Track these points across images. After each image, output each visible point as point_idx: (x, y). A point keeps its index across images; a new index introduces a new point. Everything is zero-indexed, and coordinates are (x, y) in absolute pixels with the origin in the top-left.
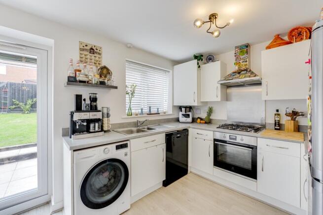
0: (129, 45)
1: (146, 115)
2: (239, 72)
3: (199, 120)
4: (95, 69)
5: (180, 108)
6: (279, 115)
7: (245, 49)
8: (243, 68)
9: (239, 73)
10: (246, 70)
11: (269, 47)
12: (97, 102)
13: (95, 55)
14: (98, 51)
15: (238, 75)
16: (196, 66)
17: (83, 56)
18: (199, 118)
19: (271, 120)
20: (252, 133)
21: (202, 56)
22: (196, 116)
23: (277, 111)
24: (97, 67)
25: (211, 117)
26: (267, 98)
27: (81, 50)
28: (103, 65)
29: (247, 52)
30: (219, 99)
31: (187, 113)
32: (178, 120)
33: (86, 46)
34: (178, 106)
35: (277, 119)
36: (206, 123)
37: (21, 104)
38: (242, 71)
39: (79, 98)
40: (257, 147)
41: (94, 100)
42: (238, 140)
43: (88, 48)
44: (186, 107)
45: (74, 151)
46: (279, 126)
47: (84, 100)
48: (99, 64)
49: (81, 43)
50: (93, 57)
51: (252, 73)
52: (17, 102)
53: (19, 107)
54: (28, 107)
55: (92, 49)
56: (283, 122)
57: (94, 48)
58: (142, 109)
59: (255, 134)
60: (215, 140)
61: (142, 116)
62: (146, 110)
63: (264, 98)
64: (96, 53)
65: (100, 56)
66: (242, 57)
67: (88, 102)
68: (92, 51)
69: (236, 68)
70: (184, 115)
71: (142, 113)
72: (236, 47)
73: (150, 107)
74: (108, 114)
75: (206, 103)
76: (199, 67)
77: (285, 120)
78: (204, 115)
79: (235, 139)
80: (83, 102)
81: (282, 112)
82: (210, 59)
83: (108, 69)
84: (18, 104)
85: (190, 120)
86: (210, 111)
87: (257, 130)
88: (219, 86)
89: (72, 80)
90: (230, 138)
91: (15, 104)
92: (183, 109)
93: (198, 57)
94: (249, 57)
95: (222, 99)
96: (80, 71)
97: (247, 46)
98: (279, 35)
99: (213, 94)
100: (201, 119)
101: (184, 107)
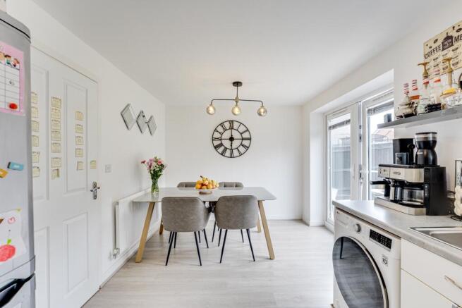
17: (431, 64)
27: (427, 56)
41: (429, 145)
43: (440, 43)
49: (426, 45)
55: (447, 38)
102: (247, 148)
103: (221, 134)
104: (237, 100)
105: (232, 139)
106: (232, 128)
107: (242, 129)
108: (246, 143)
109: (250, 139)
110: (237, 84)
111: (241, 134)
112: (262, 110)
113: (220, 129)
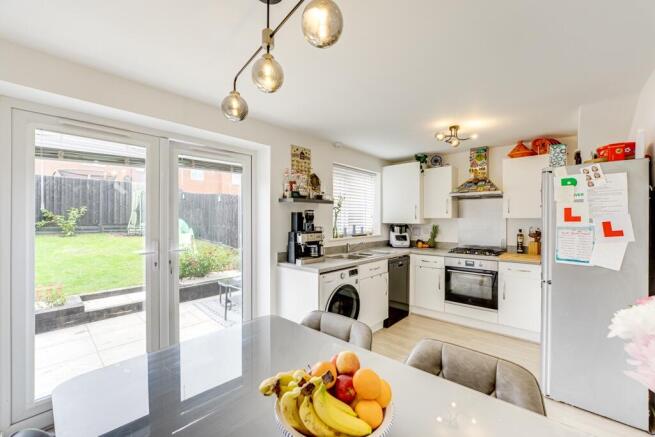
0: (337, 145)
1: (352, 237)
2: (476, 182)
3: (420, 244)
4: (306, 179)
5: (391, 227)
6: (521, 235)
7: (482, 153)
8: (480, 176)
9: (476, 184)
10: (484, 180)
11: (512, 156)
12: (314, 221)
13: (305, 160)
14: (307, 155)
15: (474, 187)
16: (419, 170)
17: (295, 163)
18: (419, 241)
19: (513, 242)
20: (492, 257)
21: (426, 156)
22: (415, 238)
23: (520, 231)
24: (308, 176)
25: (437, 240)
26: (509, 216)
27: (293, 155)
28: (313, 173)
29: (486, 158)
30: (449, 216)
31: (404, 234)
32: (388, 244)
33: (297, 150)
34: (388, 224)
35: (520, 241)
36: (430, 247)
37: (58, 217)
38: (480, 181)
40: (497, 273)
41: (310, 218)
42: (477, 266)
43: (299, 152)
44: (400, 226)
45: (321, 274)
46: (522, 249)
48: (309, 172)
49: (293, 147)
50: (303, 164)
51: (492, 185)
52: (50, 215)
53: (53, 224)
54: (72, 223)
55: (302, 153)
56: (526, 244)
57: (305, 152)
58: (345, 229)
59: (496, 258)
60: (447, 268)
61: (347, 238)
62: (350, 231)
63: (506, 215)
64: (306, 157)
65: (309, 162)
66: (479, 163)
68: (303, 156)
69: (472, 176)
70: (398, 238)
71: (345, 234)
72: (472, 150)
73: (354, 226)
75: (428, 220)
76: (423, 171)
77: (529, 242)
78: (426, 237)
79: (473, 265)
81: (526, 233)
82: (436, 161)
83: (317, 179)
84: (51, 218)
85: (407, 243)
86: (435, 231)
87: (498, 254)
88: (450, 198)
90: (467, 264)
91: (45, 218)
92: (397, 229)
93: (421, 158)
94: (487, 164)
95: (453, 216)
96: (295, 183)
97: (486, 150)
98: (522, 142)
99: (441, 209)
100: (423, 243)
101: (397, 226)
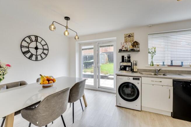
0: (149, 26)
1: (167, 66)
4: (130, 44)
12: (131, 58)
13: (131, 37)
14: (132, 35)
17: (126, 39)
24: (131, 43)
27: (125, 37)
28: (135, 41)
33: (127, 35)
39: (123, 57)
41: (129, 57)
43: (128, 35)
45: (117, 75)
47: (125, 58)
48: (133, 41)
49: (125, 35)
50: (130, 39)
55: (129, 35)
57: (130, 35)
58: (164, 62)
61: (164, 66)
64: (131, 36)
65: (133, 37)
67: (127, 58)
71: (164, 65)
74: (136, 64)
80: (125, 59)
89: (121, 51)
102: (46, 55)
103: (29, 44)
104: (67, 27)
105: (36, 48)
106: (36, 41)
107: (43, 43)
108: (46, 52)
109: (48, 50)
110: (67, 18)
111: (43, 46)
112: (77, 37)
113: (28, 40)
